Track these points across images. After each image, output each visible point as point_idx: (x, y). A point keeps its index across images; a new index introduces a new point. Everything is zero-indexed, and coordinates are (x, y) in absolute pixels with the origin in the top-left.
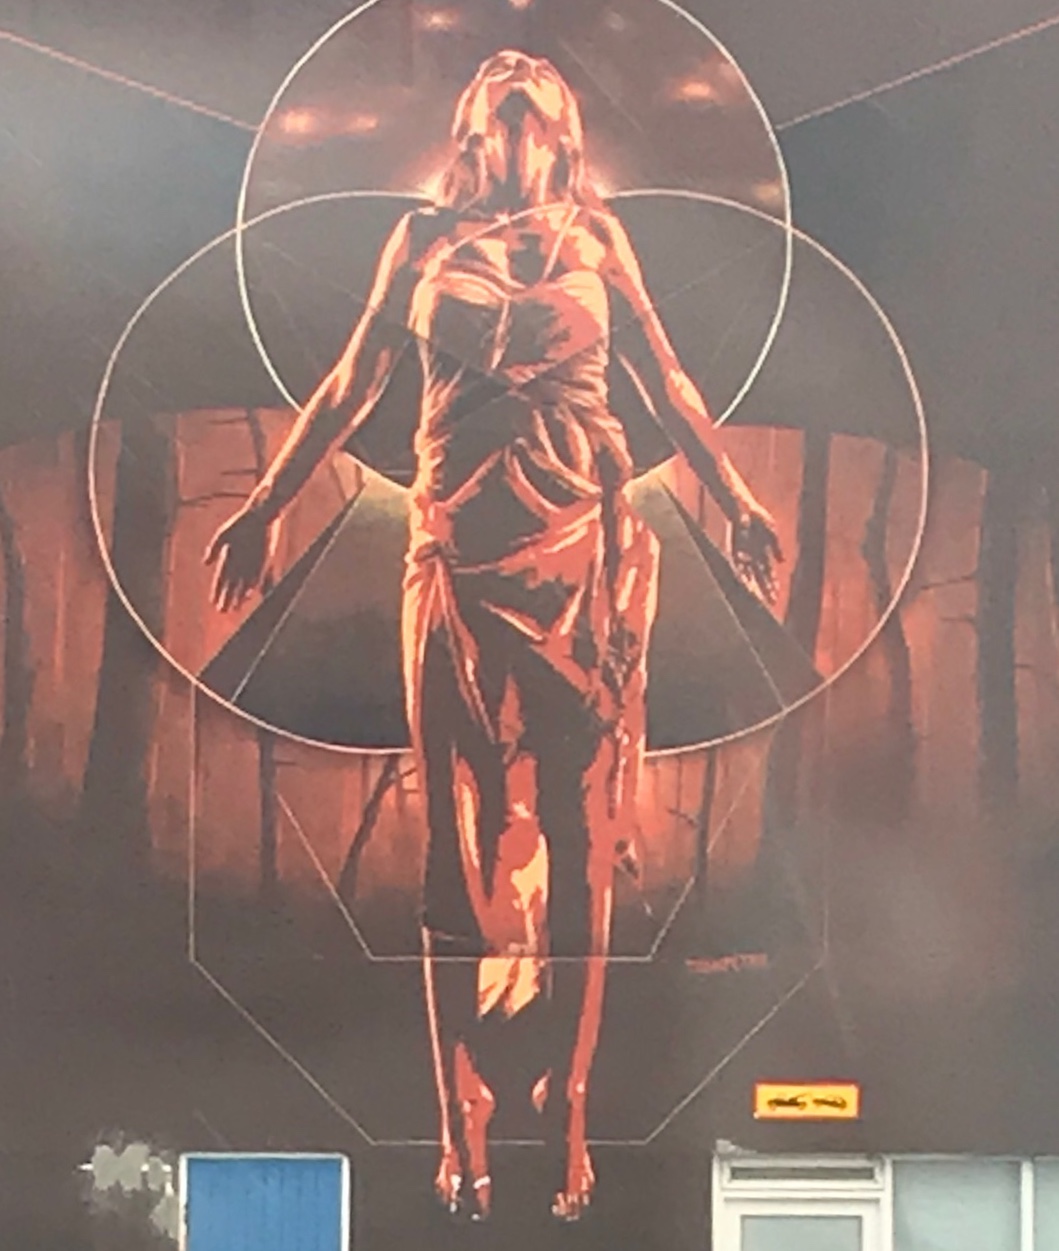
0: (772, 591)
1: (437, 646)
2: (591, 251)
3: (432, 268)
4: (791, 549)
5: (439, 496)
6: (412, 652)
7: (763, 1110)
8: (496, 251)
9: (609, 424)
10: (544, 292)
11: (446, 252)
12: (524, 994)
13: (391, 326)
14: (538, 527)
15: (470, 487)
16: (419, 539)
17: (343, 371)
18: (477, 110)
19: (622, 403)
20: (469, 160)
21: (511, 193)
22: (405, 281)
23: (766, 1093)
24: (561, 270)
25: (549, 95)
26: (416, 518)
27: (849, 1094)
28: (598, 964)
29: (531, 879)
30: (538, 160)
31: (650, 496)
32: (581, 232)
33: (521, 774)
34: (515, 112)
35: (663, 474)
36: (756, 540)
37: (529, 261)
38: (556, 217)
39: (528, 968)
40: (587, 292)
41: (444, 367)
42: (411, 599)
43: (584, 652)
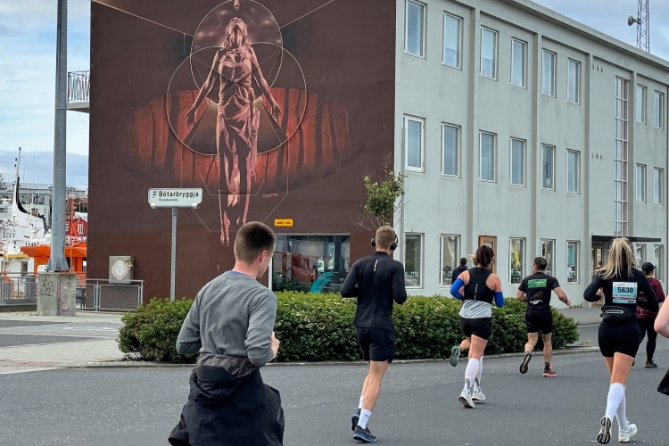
0: (279, 120)
1: (222, 133)
2: (249, 55)
3: (222, 60)
4: (282, 111)
5: (223, 105)
6: (218, 136)
7: (276, 224)
8: (233, 56)
9: (251, 89)
10: (240, 64)
11: (224, 57)
12: (236, 201)
13: (215, 73)
14: (239, 110)
15: (228, 103)
16: (220, 113)
17: (207, 81)
18: (230, 29)
19: (254, 85)
20: (228, 39)
21: (235, 45)
22: (218, 63)
23: (276, 221)
24: (243, 59)
25: (242, 25)
26: (219, 109)
27: (291, 221)
28: (248, 196)
29: (237, 179)
30: (240, 38)
31: (258, 103)
32: (247, 52)
33: (236, 159)
34: (236, 29)
35: (260, 98)
36: (277, 111)
37: (238, 59)
38: (243, 49)
39: (236, 196)
40: (247, 63)
41: (224, 79)
42: (218, 125)
43: (247, 134)
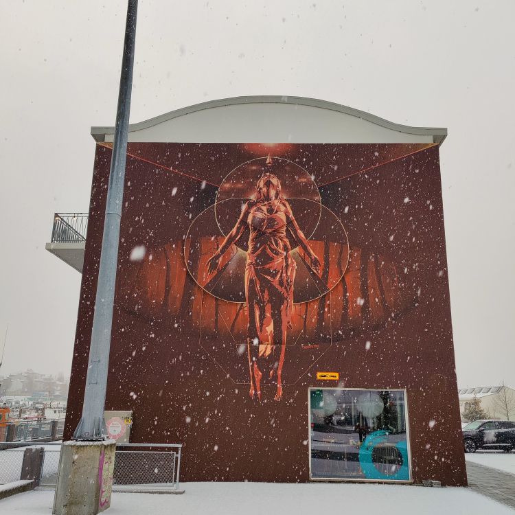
0: (320, 273)
1: (252, 281)
2: (283, 208)
3: (252, 211)
4: (323, 263)
5: (253, 253)
6: (247, 283)
7: (319, 378)
8: (264, 208)
9: (287, 240)
10: (273, 216)
11: (255, 208)
12: (268, 352)
13: (244, 222)
14: (272, 259)
15: (259, 252)
16: (249, 261)
17: (234, 230)
18: (261, 184)
19: (289, 235)
20: (260, 192)
21: (268, 198)
22: (247, 213)
23: (319, 374)
24: (277, 212)
25: (275, 181)
26: (248, 257)
27: (337, 375)
28: (284, 347)
29: (270, 328)
30: (273, 193)
31: (294, 254)
32: (281, 205)
33: (268, 307)
34: (268, 184)
35: (297, 249)
36: (315, 262)
37: (271, 211)
38: (276, 203)
39: (269, 347)
40: (281, 215)
41: (255, 229)
42: (247, 272)
43: (281, 284)
